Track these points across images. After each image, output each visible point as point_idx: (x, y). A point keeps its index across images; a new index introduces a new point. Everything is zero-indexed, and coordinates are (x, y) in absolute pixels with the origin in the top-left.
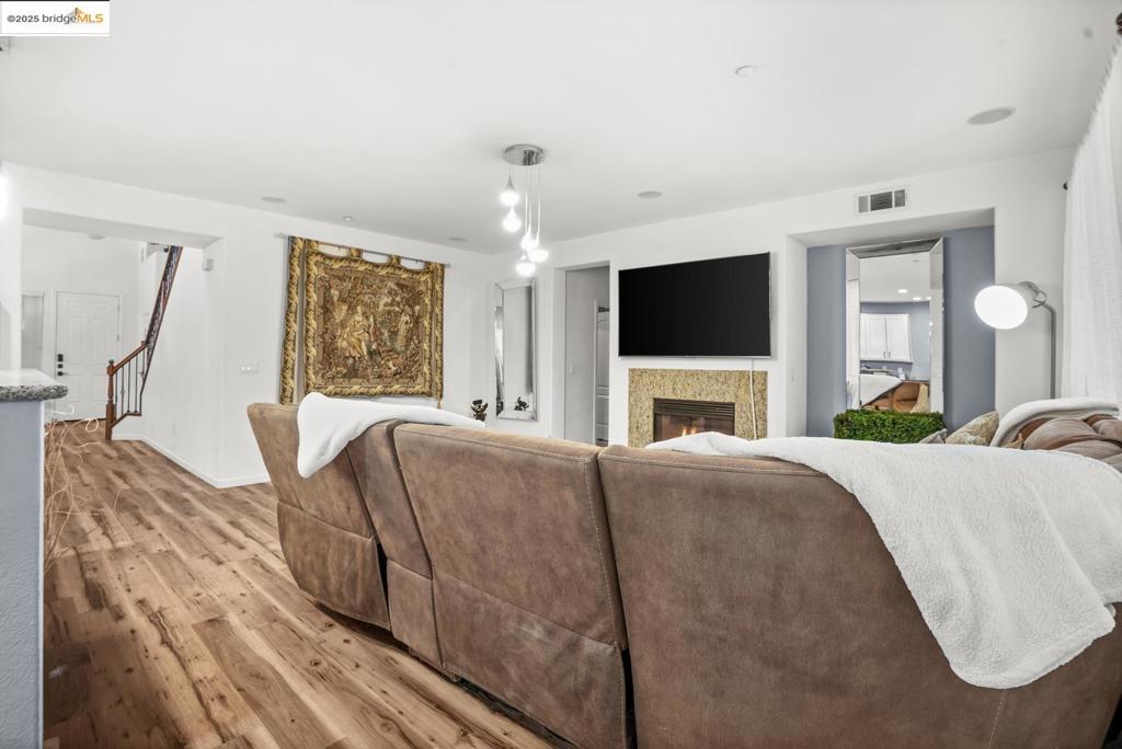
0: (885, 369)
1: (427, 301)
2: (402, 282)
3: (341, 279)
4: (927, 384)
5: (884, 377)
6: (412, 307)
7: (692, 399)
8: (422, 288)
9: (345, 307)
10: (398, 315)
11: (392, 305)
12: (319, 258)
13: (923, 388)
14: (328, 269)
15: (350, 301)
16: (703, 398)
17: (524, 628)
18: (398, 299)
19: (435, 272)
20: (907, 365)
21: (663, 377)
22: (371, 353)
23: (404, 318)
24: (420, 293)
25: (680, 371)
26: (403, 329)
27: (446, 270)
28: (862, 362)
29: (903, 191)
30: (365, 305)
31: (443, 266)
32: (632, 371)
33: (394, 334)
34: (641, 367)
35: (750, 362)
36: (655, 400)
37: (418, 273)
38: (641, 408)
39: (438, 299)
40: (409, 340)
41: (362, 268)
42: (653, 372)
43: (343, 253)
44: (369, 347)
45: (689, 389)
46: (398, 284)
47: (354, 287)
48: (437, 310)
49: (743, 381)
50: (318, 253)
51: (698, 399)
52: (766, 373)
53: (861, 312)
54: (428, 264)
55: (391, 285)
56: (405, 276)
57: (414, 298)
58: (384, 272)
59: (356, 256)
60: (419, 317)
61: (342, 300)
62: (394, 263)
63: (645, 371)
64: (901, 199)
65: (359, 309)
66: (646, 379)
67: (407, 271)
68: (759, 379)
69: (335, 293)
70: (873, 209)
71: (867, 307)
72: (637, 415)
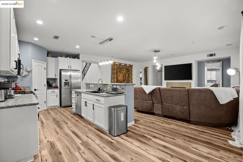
0: (210, 82)
1: (130, 71)
2: (127, 68)
3: (119, 68)
4: (219, 84)
5: (211, 83)
6: (128, 73)
8: (129, 69)
9: (119, 73)
10: (126, 74)
11: (125, 72)
12: (116, 65)
13: (219, 85)
14: (117, 67)
15: (120, 72)
17: (177, 107)
18: (126, 71)
19: (131, 66)
20: (215, 81)
21: (173, 83)
22: (123, 80)
23: (127, 74)
24: (129, 70)
25: (176, 82)
26: (127, 76)
27: (133, 66)
28: (208, 80)
29: (215, 54)
30: (122, 72)
31: (132, 65)
32: (167, 83)
33: (126, 77)
35: (188, 81)
36: (171, 87)
37: (129, 67)
39: (132, 71)
40: (128, 78)
41: (121, 66)
42: (171, 83)
43: (118, 64)
44: (123, 79)
45: (177, 85)
46: (126, 69)
47: (120, 70)
48: (132, 73)
49: (187, 84)
50: (116, 64)
51: (179, 87)
52: (191, 83)
53: (207, 71)
54: (130, 65)
55: (125, 69)
56: (127, 67)
57: (128, 71)
58: (124, 67)
59: (120, 64)
60: (129, 74)
61: (119, 72)
62: (125, 65)
64: (215, 55)
65: (121, 73)
66: (169, 84)
67: (127, 66)
68: (190, 84)
69: (118, 70)
70: (210, 56)
71: (208, 70)
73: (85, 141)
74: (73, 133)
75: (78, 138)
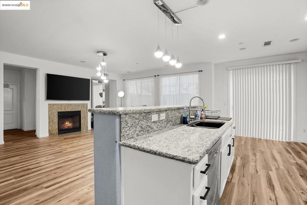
7: (70, 111)
16: (73, 110)
21: (61, 106)
25: (66, 104)
32: (49, 105)
34: (54, 103)
35: (84, 102)
36: (58, 112)
38: (54, 115)
42: (58, 104)
45: (70, 108)
49: (83, 106)
51: (72, 110)
52: (87, 104)
63: (55, 104)
66: (55, 107)
72: (52, 117)
73: (265, 170)
74: (273, 186)
75: (270, 176)
